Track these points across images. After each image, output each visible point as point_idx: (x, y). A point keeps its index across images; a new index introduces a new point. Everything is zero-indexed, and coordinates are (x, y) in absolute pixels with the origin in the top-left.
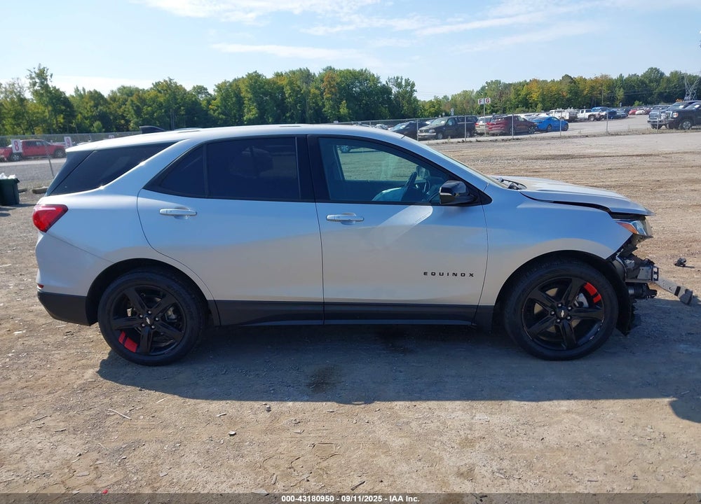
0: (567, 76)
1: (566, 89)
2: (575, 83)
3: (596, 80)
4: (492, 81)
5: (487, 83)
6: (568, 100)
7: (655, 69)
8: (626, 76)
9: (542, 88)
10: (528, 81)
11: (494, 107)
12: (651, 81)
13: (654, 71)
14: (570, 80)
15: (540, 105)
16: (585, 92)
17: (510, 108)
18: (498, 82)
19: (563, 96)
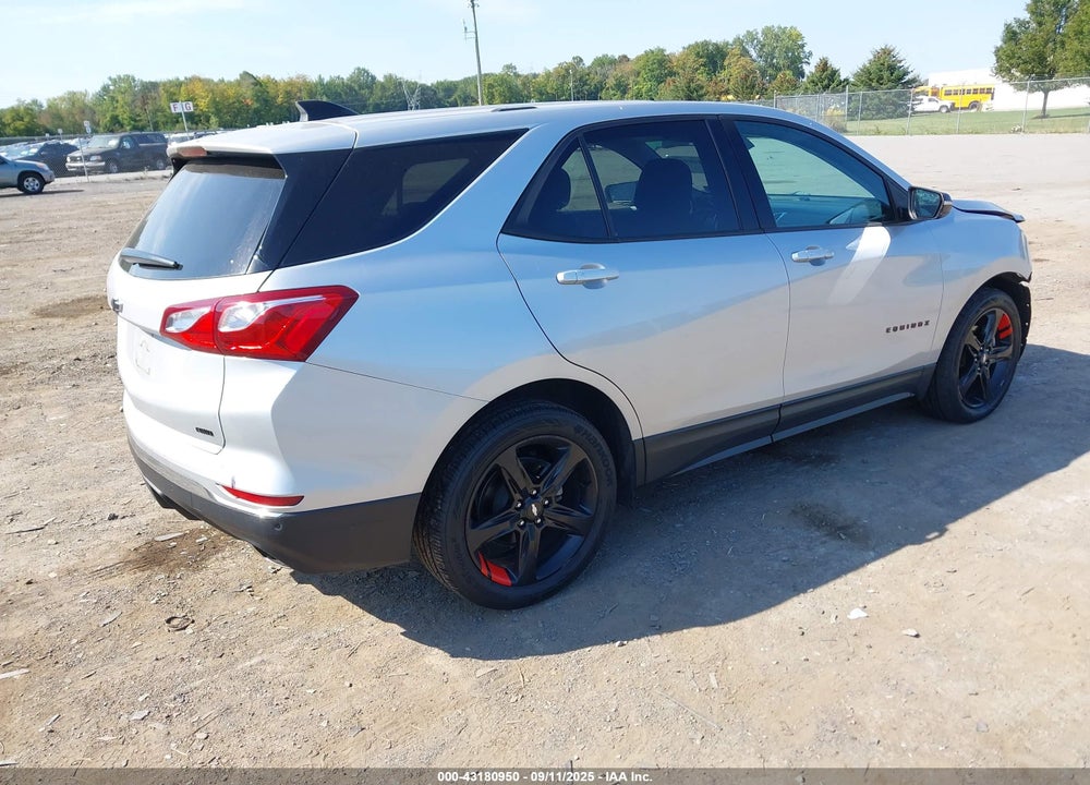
0: (246, 73)
1: (249, 93)
2: (261, 85)
3: (291, 83)
4: (119, 77)
5: (110, 79)
6: (257, 111)
7: (364, 70)
8: (327, 79)
9: (212, 91)
10: (182, 79)
11: (135, 121)
12: (361, 87)
13: (362, 72)
14: (253, 81)
15: (213, 120)
16: (279, 100)
17: (165, 123)
18: (129, 79)
19: (247, 105)
